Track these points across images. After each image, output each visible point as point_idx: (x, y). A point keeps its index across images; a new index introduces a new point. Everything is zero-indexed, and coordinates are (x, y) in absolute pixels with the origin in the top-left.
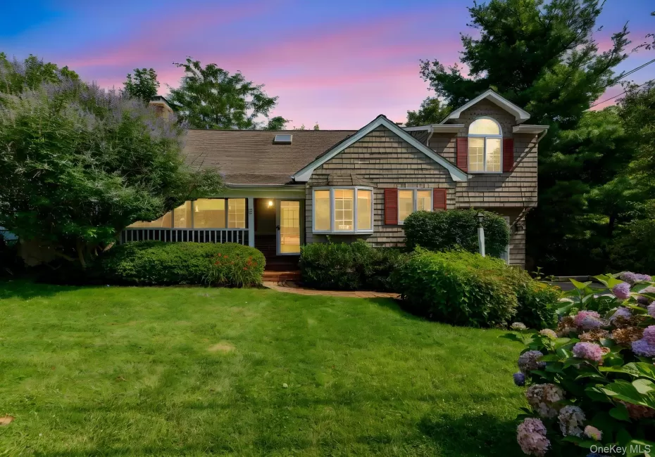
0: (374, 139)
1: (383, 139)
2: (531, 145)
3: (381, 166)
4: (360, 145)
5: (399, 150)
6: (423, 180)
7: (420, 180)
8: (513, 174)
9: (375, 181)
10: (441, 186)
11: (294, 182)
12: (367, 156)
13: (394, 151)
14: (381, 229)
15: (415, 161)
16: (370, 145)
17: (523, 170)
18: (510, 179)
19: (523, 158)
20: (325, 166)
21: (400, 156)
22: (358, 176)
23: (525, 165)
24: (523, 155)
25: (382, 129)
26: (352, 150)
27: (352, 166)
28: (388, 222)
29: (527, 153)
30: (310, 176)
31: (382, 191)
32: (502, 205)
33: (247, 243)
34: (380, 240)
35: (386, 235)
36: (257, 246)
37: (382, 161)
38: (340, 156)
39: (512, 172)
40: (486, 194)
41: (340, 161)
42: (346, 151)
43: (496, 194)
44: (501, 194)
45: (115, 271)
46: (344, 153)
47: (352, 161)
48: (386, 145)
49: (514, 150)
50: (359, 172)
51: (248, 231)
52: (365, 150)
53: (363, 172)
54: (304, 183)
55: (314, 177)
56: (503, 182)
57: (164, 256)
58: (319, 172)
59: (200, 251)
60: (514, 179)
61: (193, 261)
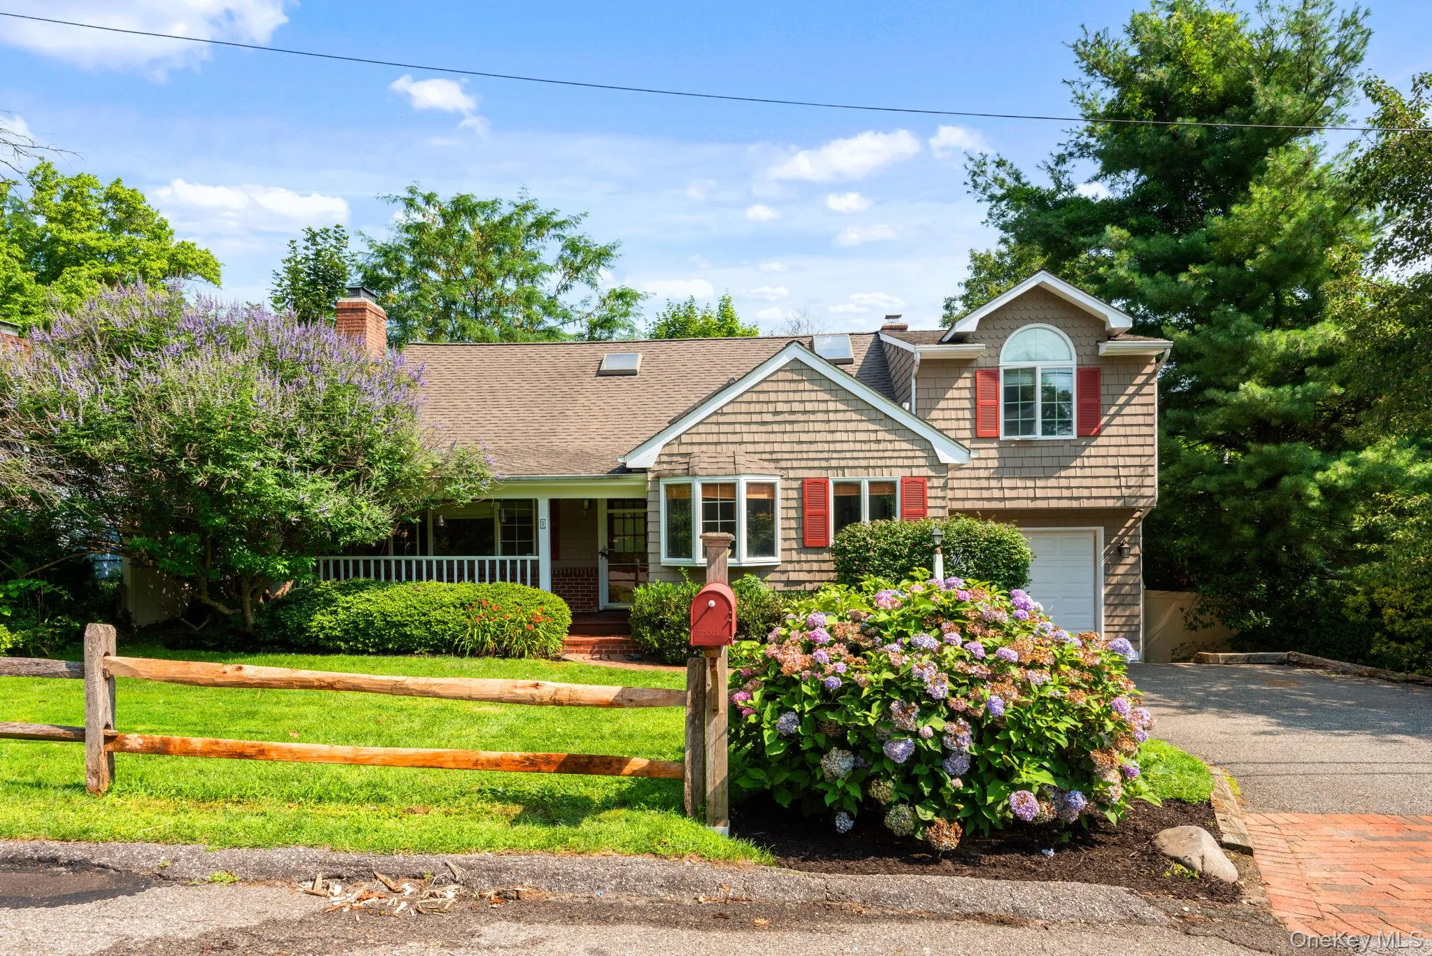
0: (781, 386)
1: (801, 387)
2: (1140, 379)
3: (795, 437)
4: (754, 397)
5: (831, 406)
6: (880, 463)
7: (872, 463)
8: (1100, 441)
9: (783, 464)
10: (916, 472)
11: (624, 470)
12: (769, 418)
13: (823, 407)
14: (795, 556)
15: (863, 426)
16: (773, 397)
17: (1122, 431)
18: (1093, 451)
19: (1122, 406)
20: (685, 439)
21: (832, 416)
22: (749, 457)
23: (1127, 420)
24: (1122, 400)
25: (797, 366)
26: (737, 408)
27: (736, 438)
28: (808, 542)
29: (1132, 396)
30: (655, 458)
31: (796, 484)
32: (1075, 504)
33: (535, 583)
34: (793, 576)
35: (806, 567)
36: (555, 589)
37: (797, 427)
38: (713, 419)
39: (1098, 435)
40: (1040, 483)
41: (715, 429)
42: (725, 410)
43: (1064, 483)
44: (1074, 483)
45: (305, 630)
46: (723, 414)
47: (738, 428)
48: (806, 396)
49: (1103, 390)
50: (751, 448)
51: (537, 561)
52: (764, 408)
53: (760, 448)
54: (644, 471)
55: (665, 459)
56: (1077, 457)
57: (390, 607)
58: (675, 449)
59: (448, 598)
60: (1103, 451)
61: (437, 615)
